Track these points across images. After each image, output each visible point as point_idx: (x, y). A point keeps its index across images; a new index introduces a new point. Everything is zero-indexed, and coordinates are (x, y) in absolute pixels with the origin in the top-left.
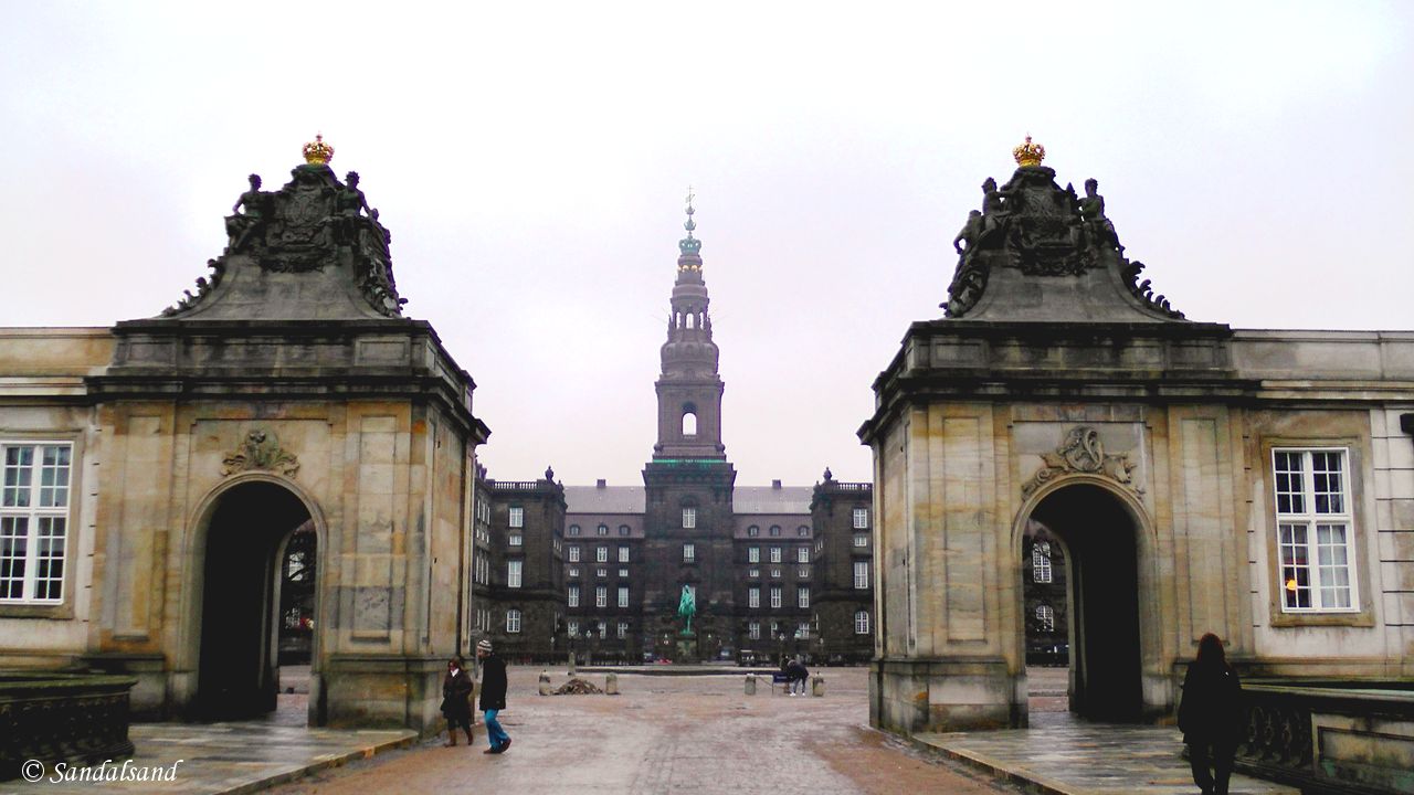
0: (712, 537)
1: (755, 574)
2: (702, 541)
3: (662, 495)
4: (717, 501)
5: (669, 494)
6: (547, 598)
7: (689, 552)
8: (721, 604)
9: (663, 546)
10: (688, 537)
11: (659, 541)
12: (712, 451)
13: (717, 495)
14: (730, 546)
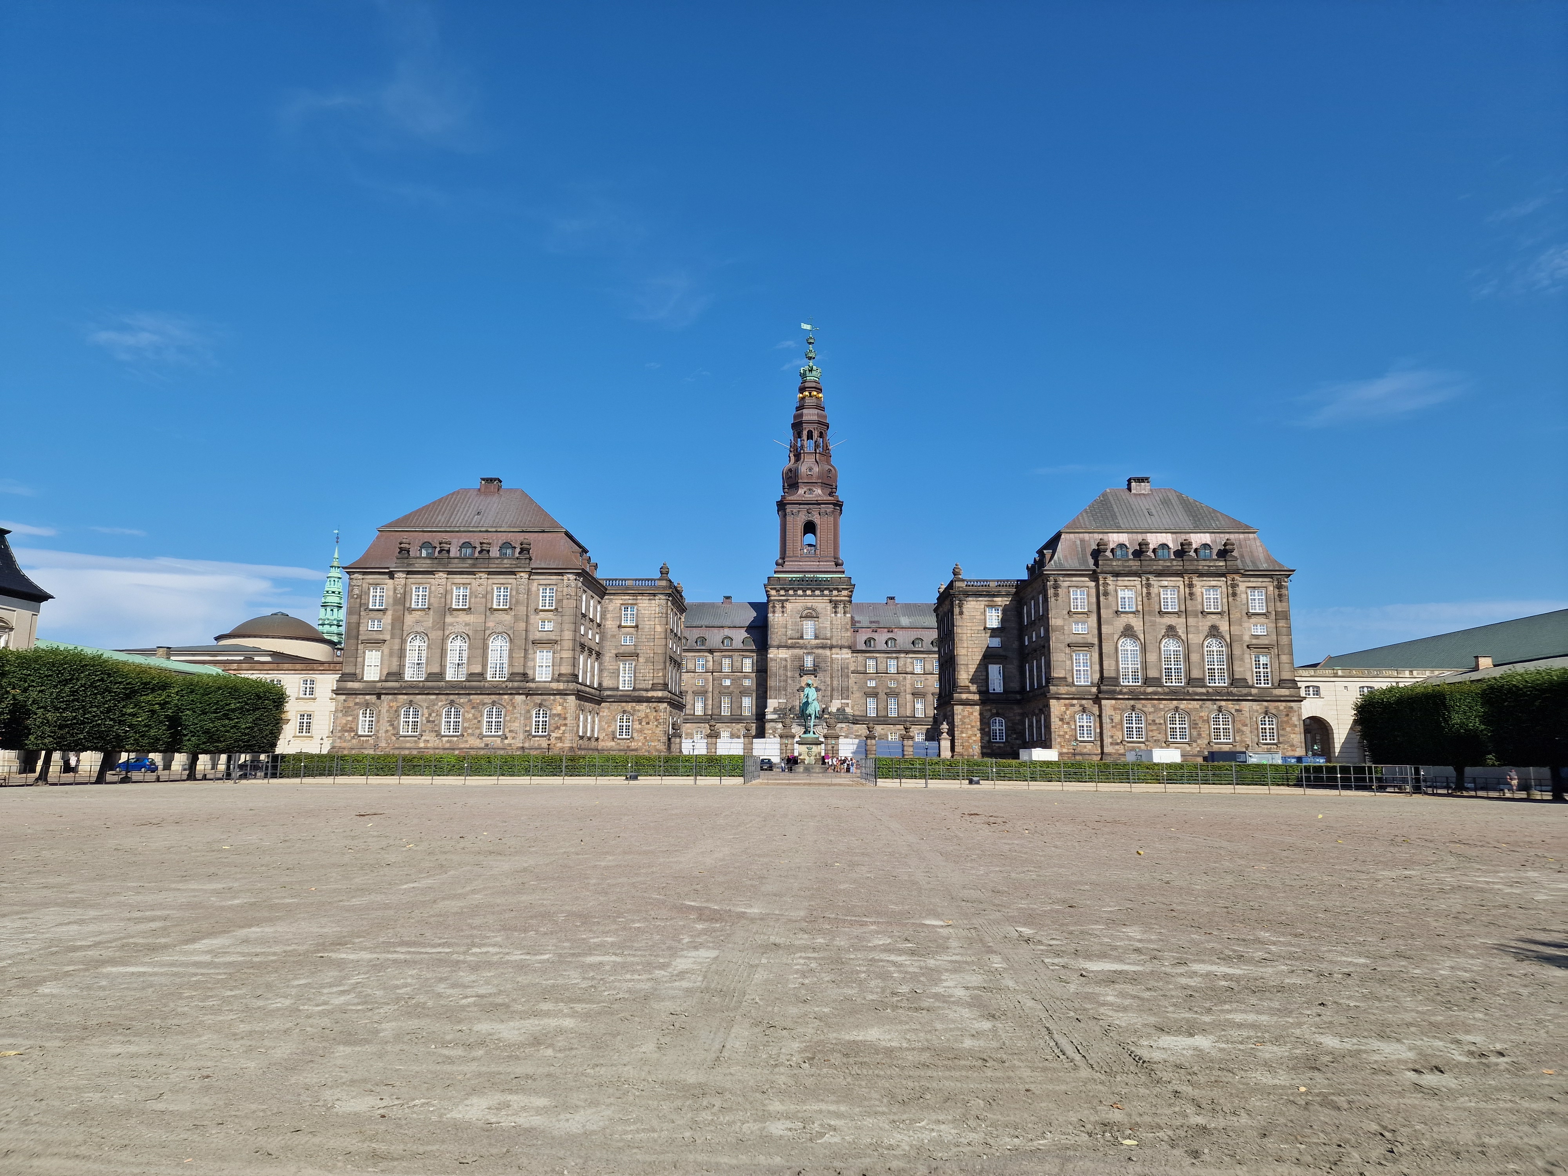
0: (831, 647)
1: (872, 684)
2: (820, 651)
3: (783, 607)
4: (836, 612)
5: (788, 606)
6: (660, 700)
7: (809, 662)
8: (841, 711)
9: (785, 656)
10: (810, 649)
11: (781, 650)
12: (831, 566)
13: (835, 607)
14: (850, 656)
